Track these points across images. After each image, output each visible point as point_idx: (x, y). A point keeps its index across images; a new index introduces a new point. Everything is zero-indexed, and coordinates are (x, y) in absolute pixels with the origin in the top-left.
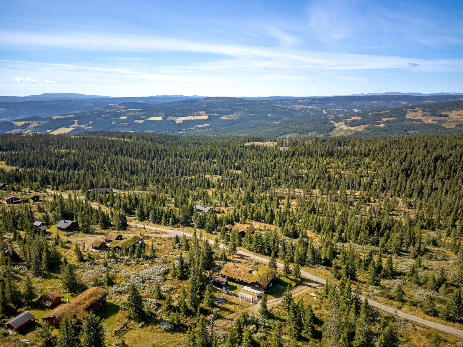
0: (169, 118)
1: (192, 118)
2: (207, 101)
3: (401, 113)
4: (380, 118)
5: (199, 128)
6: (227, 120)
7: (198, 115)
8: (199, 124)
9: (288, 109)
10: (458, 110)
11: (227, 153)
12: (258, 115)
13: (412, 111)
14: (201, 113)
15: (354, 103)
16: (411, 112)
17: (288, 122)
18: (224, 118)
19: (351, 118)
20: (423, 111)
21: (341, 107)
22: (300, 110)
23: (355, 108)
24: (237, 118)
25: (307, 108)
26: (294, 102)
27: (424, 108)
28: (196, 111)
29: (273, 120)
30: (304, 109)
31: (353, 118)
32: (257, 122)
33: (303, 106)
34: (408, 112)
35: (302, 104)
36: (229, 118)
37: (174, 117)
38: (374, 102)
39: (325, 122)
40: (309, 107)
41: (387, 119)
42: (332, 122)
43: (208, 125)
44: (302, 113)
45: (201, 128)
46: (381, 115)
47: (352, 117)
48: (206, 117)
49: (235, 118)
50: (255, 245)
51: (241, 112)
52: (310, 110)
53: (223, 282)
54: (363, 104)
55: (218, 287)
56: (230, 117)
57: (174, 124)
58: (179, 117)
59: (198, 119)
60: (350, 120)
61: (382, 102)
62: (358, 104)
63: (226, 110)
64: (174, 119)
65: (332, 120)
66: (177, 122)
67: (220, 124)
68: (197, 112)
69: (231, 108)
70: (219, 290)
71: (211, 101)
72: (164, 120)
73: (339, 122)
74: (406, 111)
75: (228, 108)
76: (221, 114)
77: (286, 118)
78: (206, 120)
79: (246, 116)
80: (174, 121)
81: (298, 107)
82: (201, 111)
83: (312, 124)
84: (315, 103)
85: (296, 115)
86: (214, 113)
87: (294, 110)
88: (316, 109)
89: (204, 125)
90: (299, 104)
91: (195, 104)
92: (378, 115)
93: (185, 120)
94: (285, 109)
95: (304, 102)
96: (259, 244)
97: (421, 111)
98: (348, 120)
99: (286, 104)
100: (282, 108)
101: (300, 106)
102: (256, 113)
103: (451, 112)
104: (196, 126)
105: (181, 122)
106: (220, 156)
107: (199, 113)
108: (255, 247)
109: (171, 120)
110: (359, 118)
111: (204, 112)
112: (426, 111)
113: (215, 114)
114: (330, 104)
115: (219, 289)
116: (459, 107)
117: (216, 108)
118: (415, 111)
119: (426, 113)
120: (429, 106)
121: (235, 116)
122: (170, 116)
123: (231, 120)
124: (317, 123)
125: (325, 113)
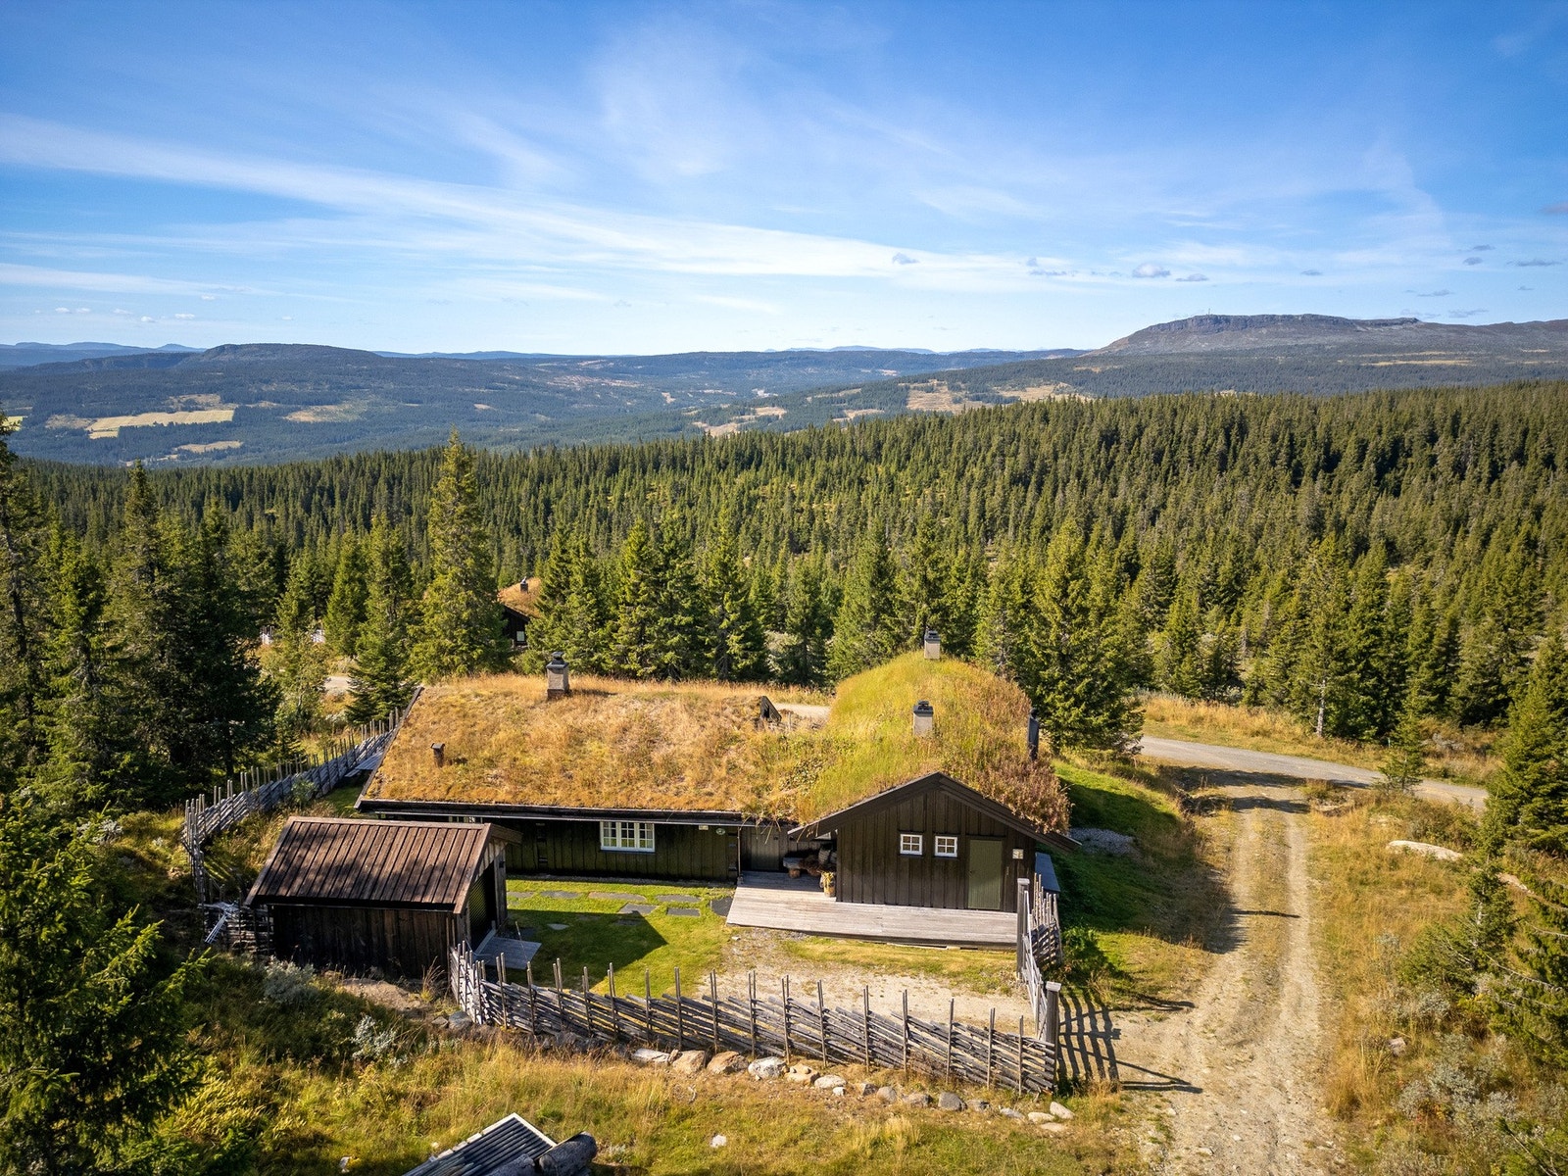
0: (58, 422)
1: (163, 419)
2: (225, 358)
3: (895, 393)
4: (840, 409)
5: (197, 455)
6: (316, 425)
7: (190, 407)
8: (197, 442)
9: (547, 388)
10: (1039, 386)
11: (326, 479)
12: (437, 405)
13: (922, 389)
14: (202, 399)
15: (753, 374)
16: (920, 393)
17: (553, 427)
18: (304, 416)
19: (754, 413)
20: (953, 388)
21: (717, 384)
22: (588, 391)
23: (760, 388)
24: (356, 418)
25: (609, 387)
26: (563, 368)
27: (953, 380)
28: (178, 393)
29: (498, 422)
30: (599, 388)
31: (762, 412)
32: (434, 428)
33: (596, 380)
34: (912, 393)
35: (591, 373)
36: (326, 419)
37: (81, 416)
38: (810, 370)
39: (678, 424)
40: (618, 383)
41: (860, 413)
42: (699, 424)
43: (236, 444)
44: (596, 401)
45: (206, 454)
46: (842, 401)
47: (758, 409)
48: (225, 415)
49: (350, 418)
50: (643, 622)
51: (373, 398)
52: (623, 392)
53: (440, 875)
54: (780, 377)
55: (358, 965)
56: (328, 412)
57: (82, 445)
58: (103, 415)
59: (188, 422)
60: (752, 416)
61: (833, 371)
62: (765, 374)
63: (309, 388)
64: (80, 423)
65: (698, 418)
66: (94, 436)
67: (288, 438)
68: (185, 398)
69: (328, 381)
70: (383, 1016)
71: (244, 359)
72: (33, 429)
73: (721, 423)
74: (908, 388)
75: (317, 383)
76: (290, 403)
77: (543, 418)
78: (226, 424)
79: (393, 409)
80: (82, 433)
81: (580, 383)
82: (199, 394)
83: (634, 432)
84: (632, 373)
85: (576, 406)
86: (259, 399)
87: (570, 393)
88: (640, 389)
89: (221, 445)
90: (581, 374)
91: (174, 369)
92: (832, 401)
93: (132, 427)
94: (535, 387)
95: (598, 367)
96: (671, 607)
97: (945, 389)
98: (746, 417)
99: (538, 374)
100: (524, 385)
101: (586, 380)
102: (432, 399)
103: (1023, 389)
104: (185, 447)
105: (115, 434)
106: (295, 491)
107: (191, 402)
108: (641, 639)
109: (63, 430)
110: (779, 412)
111: (215, 398)
112: (960, 389)
113: (263, 404)
114: (683, 377)
115: (380, 992)
116: (1040, 375)
117: (267, 382)
118: (931, 390)
119: (960, 394)
120: (964, 377)
121: (346, 412)
122: (59, 413)
123: (334, 424)
124: (650, 428)
125: (670, 400)
